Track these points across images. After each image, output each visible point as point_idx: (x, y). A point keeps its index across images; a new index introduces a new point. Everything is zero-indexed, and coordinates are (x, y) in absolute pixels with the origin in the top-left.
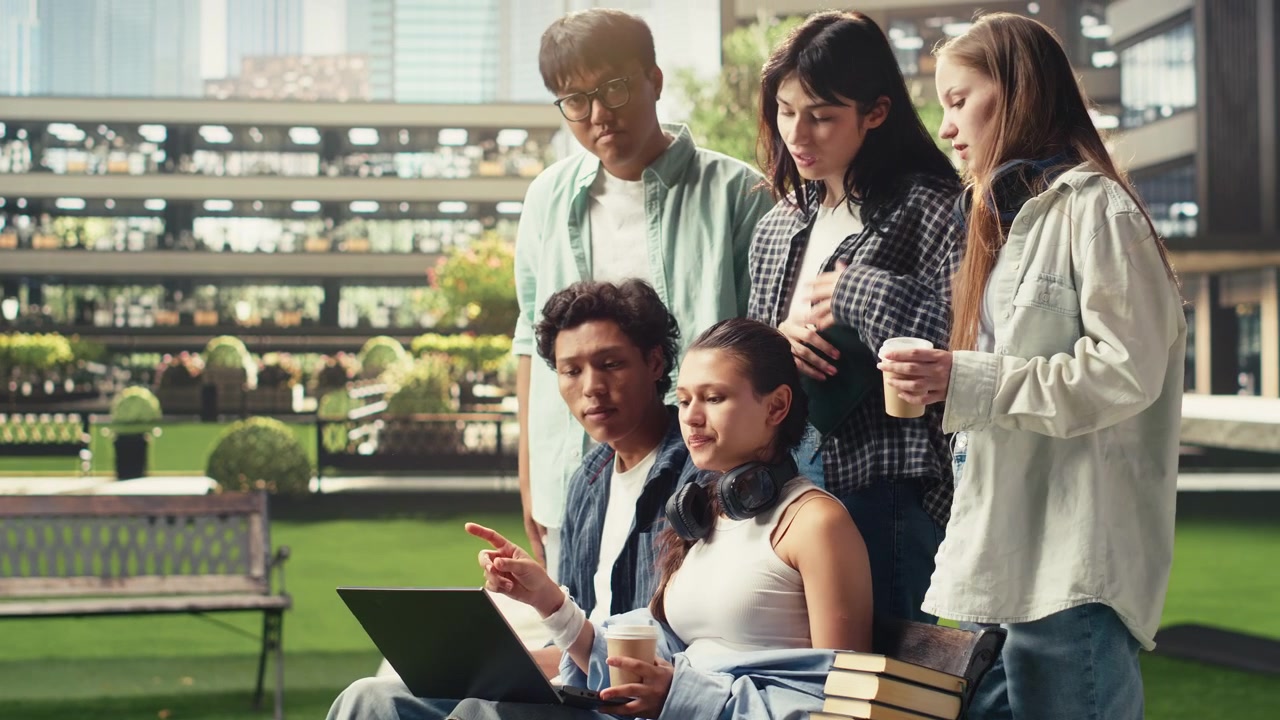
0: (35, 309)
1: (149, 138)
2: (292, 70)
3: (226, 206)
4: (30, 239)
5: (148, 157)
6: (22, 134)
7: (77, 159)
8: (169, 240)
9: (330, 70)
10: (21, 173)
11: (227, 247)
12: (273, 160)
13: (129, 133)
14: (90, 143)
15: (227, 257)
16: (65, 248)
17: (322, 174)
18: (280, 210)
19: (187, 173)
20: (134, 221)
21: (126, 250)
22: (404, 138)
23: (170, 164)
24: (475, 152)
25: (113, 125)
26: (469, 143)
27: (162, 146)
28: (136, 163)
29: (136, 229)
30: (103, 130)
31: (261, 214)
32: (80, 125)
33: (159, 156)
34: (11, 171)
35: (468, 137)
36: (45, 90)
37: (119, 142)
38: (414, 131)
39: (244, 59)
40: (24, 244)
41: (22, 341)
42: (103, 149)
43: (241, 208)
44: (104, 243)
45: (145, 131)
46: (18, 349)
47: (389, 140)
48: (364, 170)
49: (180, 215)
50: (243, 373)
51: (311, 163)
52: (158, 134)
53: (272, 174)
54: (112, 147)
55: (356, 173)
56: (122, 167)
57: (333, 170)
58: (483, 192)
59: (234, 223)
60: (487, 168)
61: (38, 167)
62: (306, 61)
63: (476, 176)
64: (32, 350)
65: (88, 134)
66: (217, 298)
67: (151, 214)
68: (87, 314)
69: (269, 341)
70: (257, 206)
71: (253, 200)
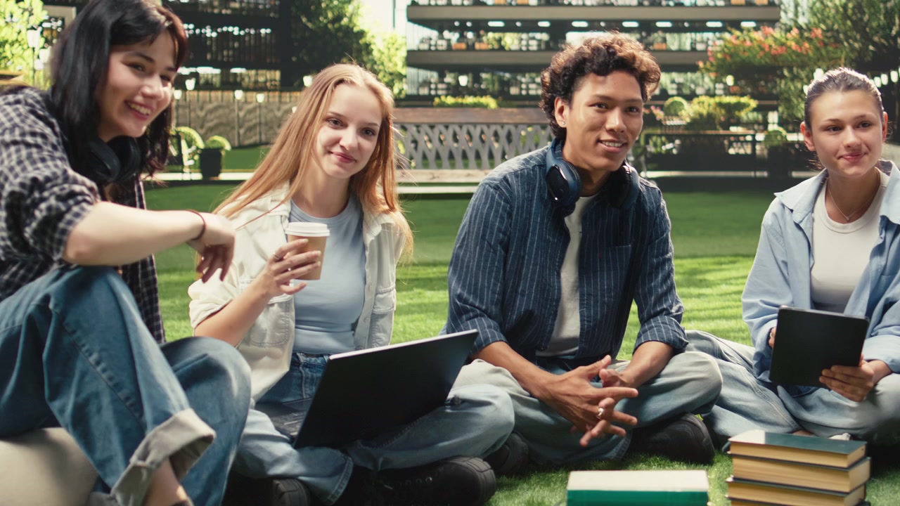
0: (476, 85)
3: (584, 24)
4: (474, 45)
8: (552, 44)
10: (468, 6)
16: (493, 50)
17: (640, 4)
19: (562, 5)
20: (531, 35)
21: (528, 50)
23: (551, 1)
34: (462, 5)
40: (470, 48)
41: (470, 100)
43: (593, 26)
44: (515, 47)
46: (467, 104)
48: (664, 2)
49: (558, 30)
53: (610, 5)
55: (660, 4)
56: (525, 2)
57: (646, 3)
58: (732, 14)
60: (735, 1)
61: (478, 2)
67: (542, 30)
68: (506, 89)
70: (603, 24)
71: (599, 21)
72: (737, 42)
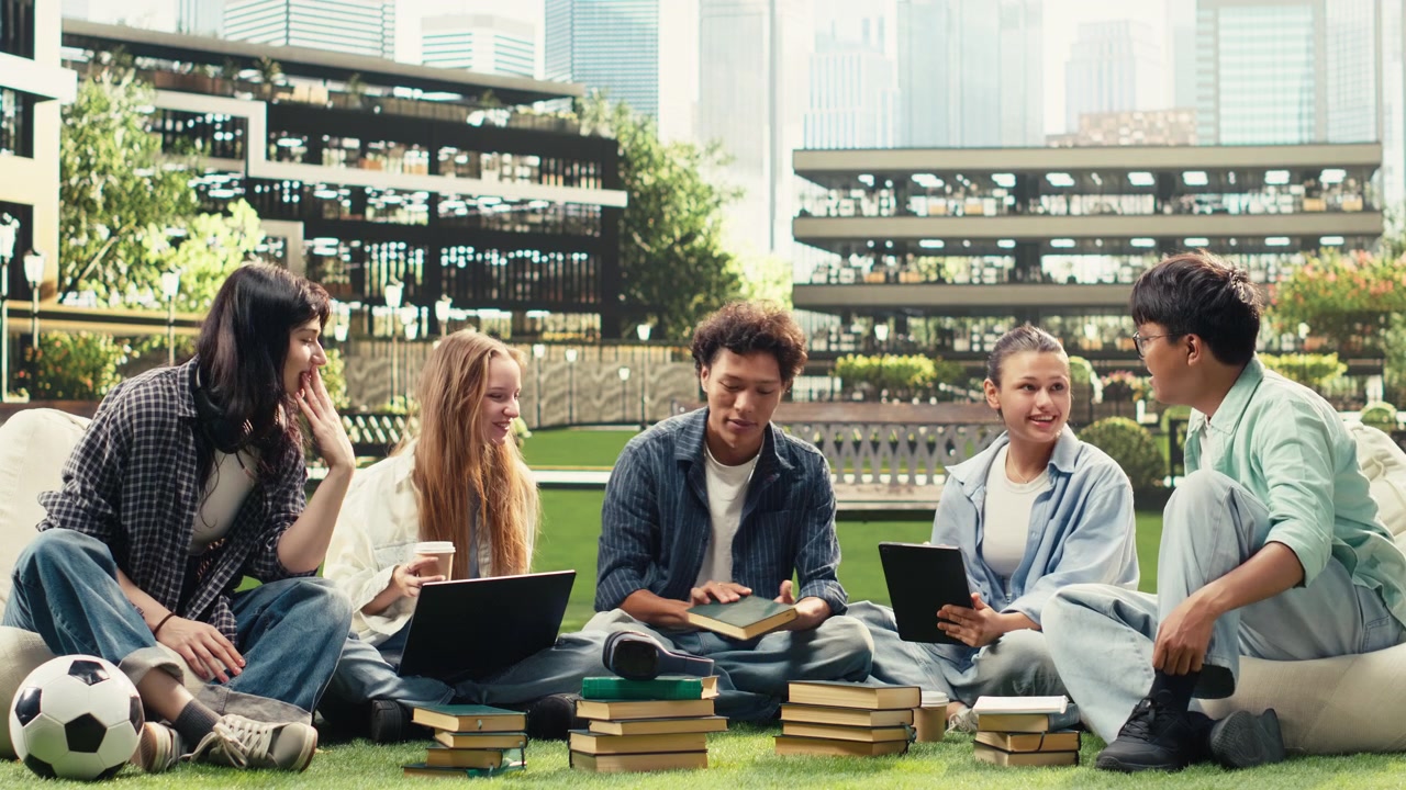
0: (901, 337)
1: (1000, 184)
2: (1126, 125)
3: (1069, 243)
4: (897, 275)
5: (1000, 199)
6: (889, 183)
7: (937, 204)
8: (1019, 274)
9: (1160, 124)
10: (889, 216)
11: (1072, 280)
12: (1112, 201)
13: (983, 180)
14: (948, 189)
15: (1072, 288)
16: (927, 282)
17: (1158, 212)
18: (1118, 246)
19: (1035, 214)
20: (988, 259)
21: (982, 283)
22: (1232, 178)
23: (1019, 207)
24: (1298, 189)
25: (968, 174)
26: (1292, 181)
27: (1011, 191)
28: (989, 207)
29: (991, 265)
30: (959, 178)
31: (1102, 251)
32: (939, 174)
33: (1010, 201)
34: (880, 215)
35: (1290, 178)
36: (906, 144)
37: (974, 187)
38: (1241, 172)
39: (1081, 116)
40: (892, 280)
41: (891, 361)
42: (959, 195)
43: (1083, 246)
44: (962, 278)
45: (996, 177)
46: (888, 368)
47: (1219, 181)
48: (1197, 209)
49: (1029, 252)
50: (1091, 387)
51: (1147, 203)
52: (1008, 180)
53: (1113, 213)
54: (968, 193)
55: (1190, 211)
56: (978, 210)
57: (1168, 209)
58: (1306, 226)
59: (1077, 259)
60: (1309, 204)
61: (903, 211)
62: (1138, 116)
63: (1300, 211)
64: (900, 368)
65: (946, 183)
66: (1063, 326)
67: (1003, 252)
68: (947, 342)
69: (1109, 363)
70: (1099, 243)
71: (1094, 238)
72: (1315, 275)
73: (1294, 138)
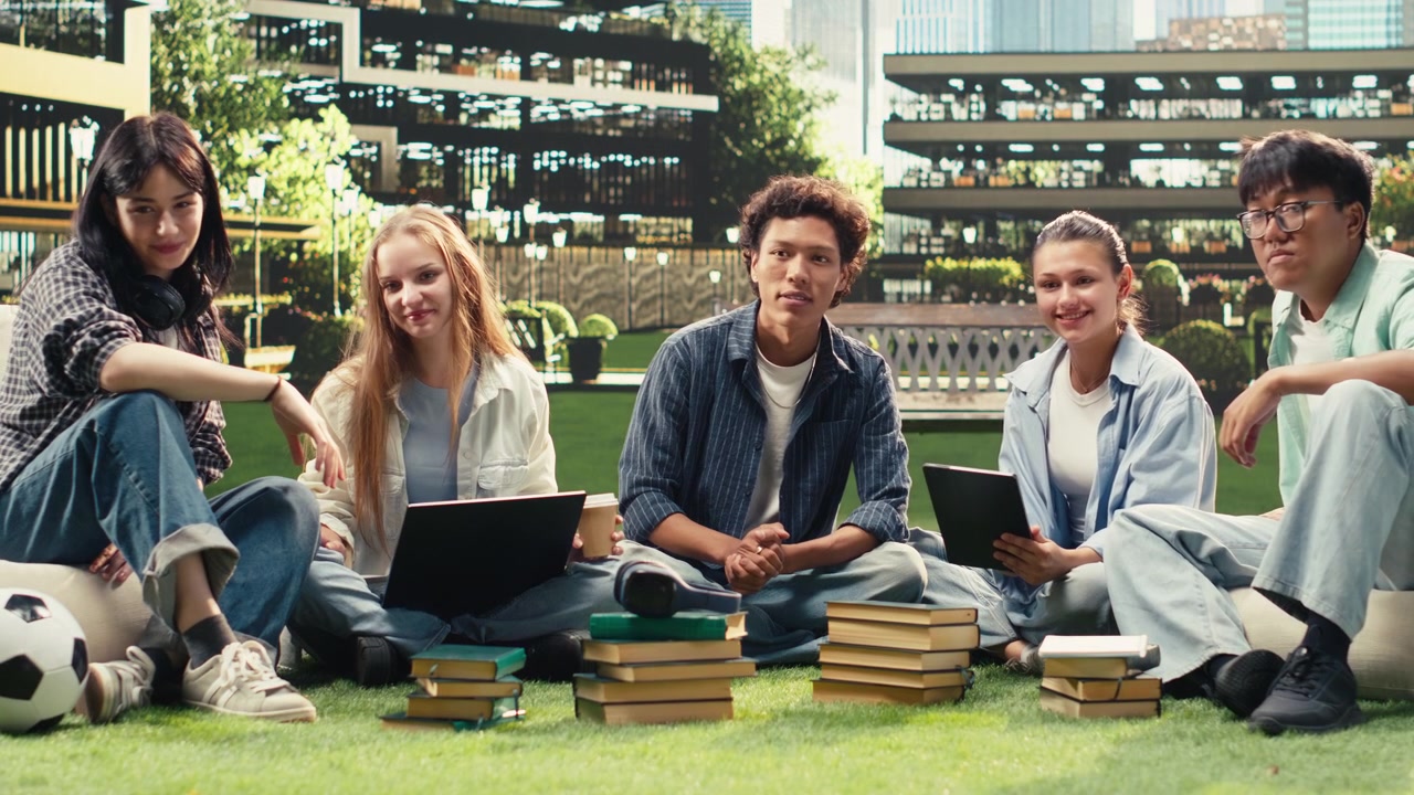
0: (990, 240)
1: (1090, 88)
2: (1215, 31)
3: (1158, 147)
4: (986, 179)
5: (1089, 104)
6: (979, 88)
7: (1027, 108)
8: (1108, 178)
9: (1249, 30)
10: (978, 121)
11: (1160, 184)
12: (1200, 106)
13: (1072, 85)
14: (1038, 94)
15: (1160, 192)
16: (1016, 186)
17: (1246, 116)
18: (1206, 150)
19: (1125, 118)
20: (1076, 163)
21: (1071, 187)
22: (1320, 84)
23: (1108, 112)
24: (1385, 94)
25: (1057, 78)
26: (1380, 86)
27: (1100, 95)
28: (1078, 111)
29: (1079, 169)
30: (1049, 82)
31: (1190, 155)
32: (1028, 78)
33: (1099, 105)
34: (970, 120)
35: (1378, 82)
36: (998, 50)
37: (1063, 92)
38: (1329, 76)
39: (1171, 22)
40: (982, 184)
41: (980, 264)
42: (1049, 100)
43: (1172, 150)
44: (1051, 182)
45: (1085, 82)
46: (975, 270)
47: (1307, 86)
48: (1285, 113)
49: (1119, 155)
50: (1178, 291)
51: (1236, 108)
52: (1097, 85)
53: (1201, 117)
54: (1057, 97)
55: (1278, 116)
56: (1067, 115)
57: (1256, 114)
58: (1394, 130)
59: (1165, 163)
60: (1396, 109)
61: (992, 115)
62: (1227, 22)
63: (1387, 115)
64: (988, 272)
65: (1035, 88)
66: (1151, 229)
67: (1092, 156)
69: (1197, 266)
70: (1187, 147)
71: (1182, 142)
72: (1403, 178)
73: (1382, 42)
